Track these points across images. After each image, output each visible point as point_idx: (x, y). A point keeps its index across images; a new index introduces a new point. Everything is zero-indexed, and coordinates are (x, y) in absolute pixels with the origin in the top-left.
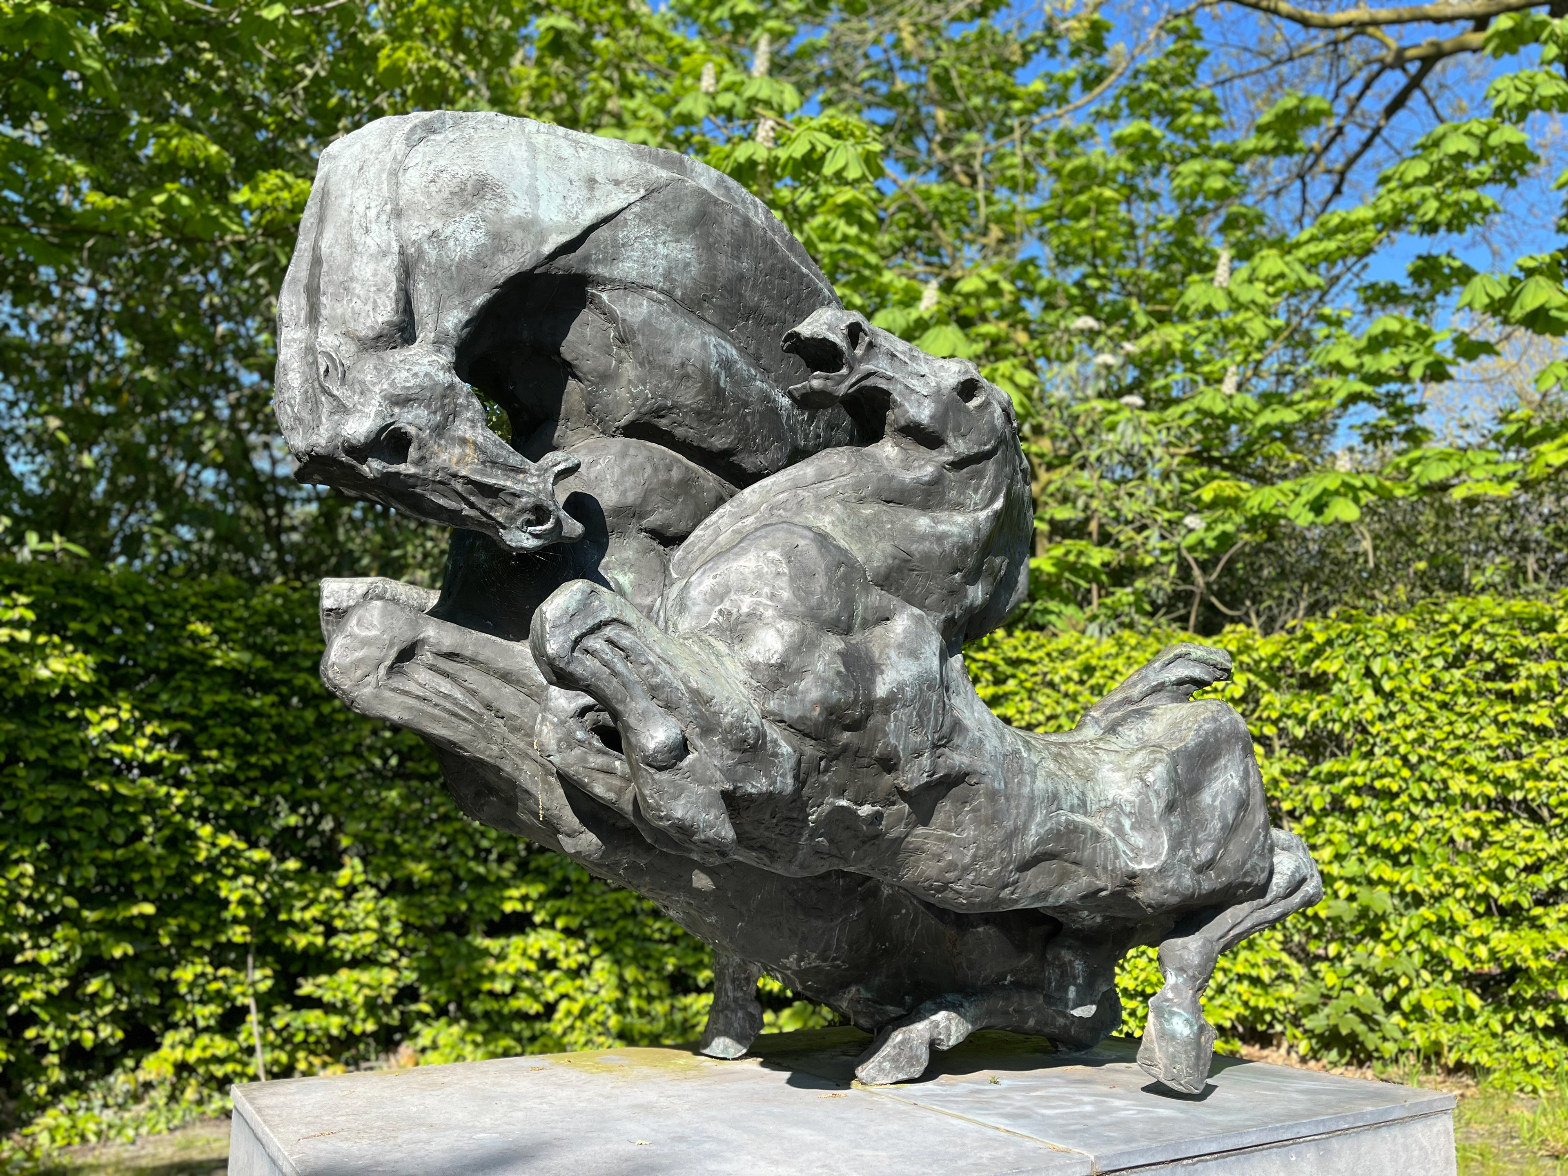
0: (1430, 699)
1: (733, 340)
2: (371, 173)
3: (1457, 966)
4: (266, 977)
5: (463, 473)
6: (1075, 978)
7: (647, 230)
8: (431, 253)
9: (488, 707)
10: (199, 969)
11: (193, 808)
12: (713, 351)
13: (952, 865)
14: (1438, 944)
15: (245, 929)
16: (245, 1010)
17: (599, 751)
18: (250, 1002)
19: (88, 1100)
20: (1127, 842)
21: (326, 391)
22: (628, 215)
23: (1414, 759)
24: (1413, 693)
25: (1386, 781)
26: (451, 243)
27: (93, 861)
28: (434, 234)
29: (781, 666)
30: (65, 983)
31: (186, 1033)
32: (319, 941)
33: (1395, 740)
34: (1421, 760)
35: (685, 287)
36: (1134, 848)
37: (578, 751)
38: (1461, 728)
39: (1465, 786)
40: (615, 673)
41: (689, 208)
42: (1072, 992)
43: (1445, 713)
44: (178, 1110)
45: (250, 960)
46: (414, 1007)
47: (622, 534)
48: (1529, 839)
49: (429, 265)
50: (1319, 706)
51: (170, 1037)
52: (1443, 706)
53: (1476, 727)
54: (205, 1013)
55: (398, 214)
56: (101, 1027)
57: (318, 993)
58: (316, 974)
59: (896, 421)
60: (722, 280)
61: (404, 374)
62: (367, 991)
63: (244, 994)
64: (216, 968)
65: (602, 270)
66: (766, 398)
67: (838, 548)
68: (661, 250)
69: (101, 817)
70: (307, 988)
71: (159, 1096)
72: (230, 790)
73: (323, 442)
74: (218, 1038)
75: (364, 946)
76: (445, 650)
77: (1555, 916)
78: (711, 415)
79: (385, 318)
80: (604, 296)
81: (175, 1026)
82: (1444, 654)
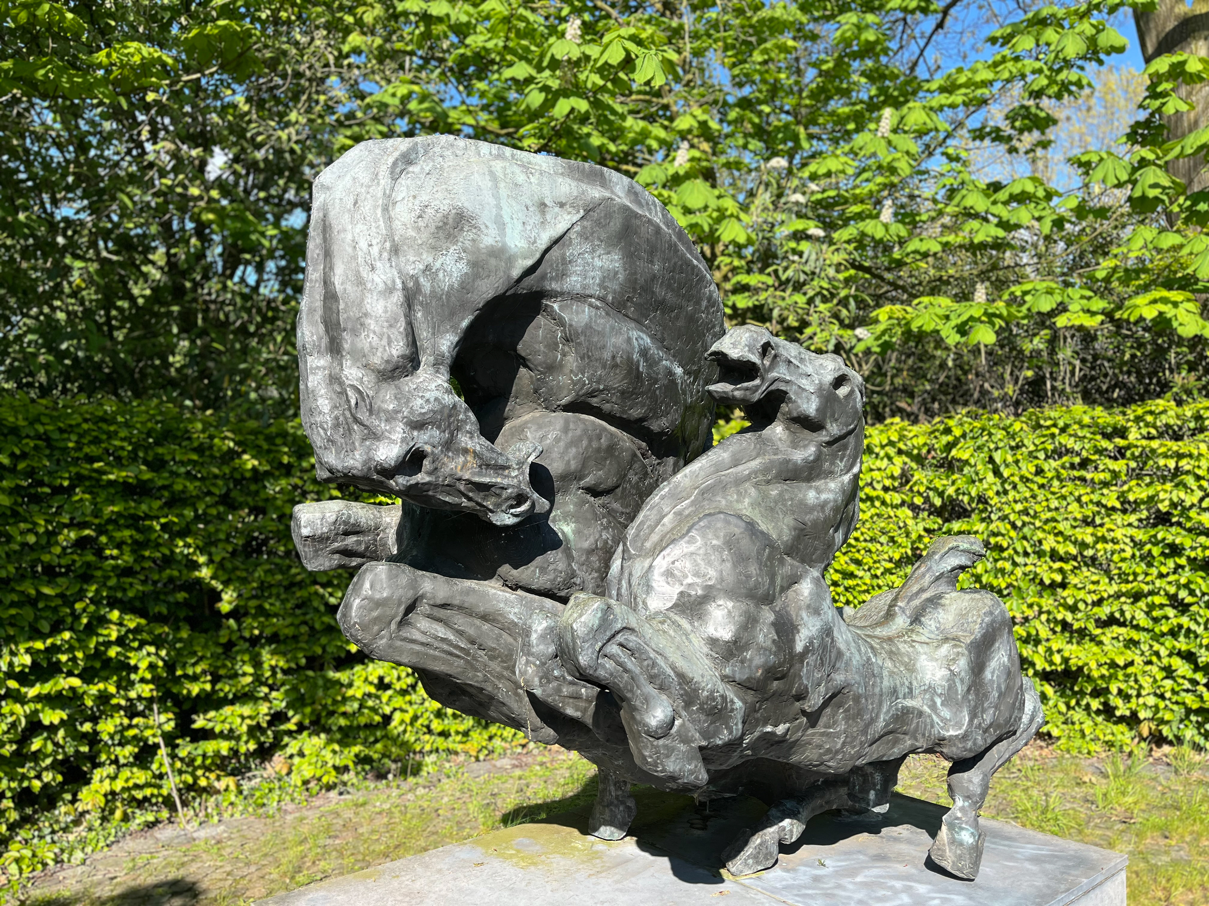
0: (1032, 481)
1: (646, 329)
2: (366, 207)
3: (1039, 667)
4: (169, 720)
5: (466, 476)
6: (875, 785)
7: (587, 247)
8: (426, 285)
9: (473, 643)
10: (118, 721)
11: (103, 598)
12: (635, 343)
13: (829, 751)
14: (1027, 651)
15: (152, 686)
16: (156, 746)
17: (571, 683)
18: (159, 740)
19: (39, 830)
20: (938, 715)
21: (356, 420)
22: (572, 235)
23: (1019, 524)
24: (1022, 477)
25: (999, 539)
26: (441, 275)
27: (28, 651)
28: (428, 268)
29: (735, 642)
30: (14, 747)
31: (111, 770)
32: (208, 687)
33: (1007, 510)
34: (1024, 524)
35: (615, 292)
36: (944, 720)
37: (555, 684)
38: (1054, 504)
39: (1054, 544)
40: (626, 670)
41: (616, 224)
42: (872, 795)
43: (1042, 491)
44: (111, 828)
45: (155, 707)
46: (283, 727)
47: (566, 492)
48: (1097, 583)
49: (425, 296)
50: (953, 483)
51: (97, 774)
52: (1042, 486)
53: (1064, 503)
54: (126, 753)
55: (395, 250)
56: (44, 774)
57: (210, 725)
58: (205, 712)
59: (789, 412)
60: (641, 281)
61: (419, 401)
62: (248, 722)
63: (154, 736)
64: (131, 718)
65: (555, 286)
66: (670, 373)
67: (762, 533)
68: (598, 263)
69: (28, 613)
70: (200, 722)
71: (93, 818)
72: (130, 580)
73: (358, 465)
74: (135, 770)
75: (243, 687)
76: (439, 602)
77: (1109, 635)
78: (633, 393)
79: (399, 353)
80: (556, 306)
81: (101, 765)
82: (1045, 449)
